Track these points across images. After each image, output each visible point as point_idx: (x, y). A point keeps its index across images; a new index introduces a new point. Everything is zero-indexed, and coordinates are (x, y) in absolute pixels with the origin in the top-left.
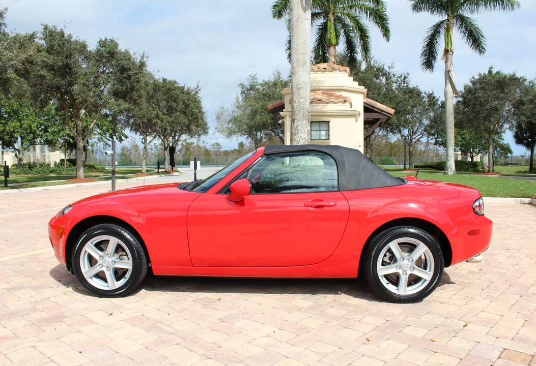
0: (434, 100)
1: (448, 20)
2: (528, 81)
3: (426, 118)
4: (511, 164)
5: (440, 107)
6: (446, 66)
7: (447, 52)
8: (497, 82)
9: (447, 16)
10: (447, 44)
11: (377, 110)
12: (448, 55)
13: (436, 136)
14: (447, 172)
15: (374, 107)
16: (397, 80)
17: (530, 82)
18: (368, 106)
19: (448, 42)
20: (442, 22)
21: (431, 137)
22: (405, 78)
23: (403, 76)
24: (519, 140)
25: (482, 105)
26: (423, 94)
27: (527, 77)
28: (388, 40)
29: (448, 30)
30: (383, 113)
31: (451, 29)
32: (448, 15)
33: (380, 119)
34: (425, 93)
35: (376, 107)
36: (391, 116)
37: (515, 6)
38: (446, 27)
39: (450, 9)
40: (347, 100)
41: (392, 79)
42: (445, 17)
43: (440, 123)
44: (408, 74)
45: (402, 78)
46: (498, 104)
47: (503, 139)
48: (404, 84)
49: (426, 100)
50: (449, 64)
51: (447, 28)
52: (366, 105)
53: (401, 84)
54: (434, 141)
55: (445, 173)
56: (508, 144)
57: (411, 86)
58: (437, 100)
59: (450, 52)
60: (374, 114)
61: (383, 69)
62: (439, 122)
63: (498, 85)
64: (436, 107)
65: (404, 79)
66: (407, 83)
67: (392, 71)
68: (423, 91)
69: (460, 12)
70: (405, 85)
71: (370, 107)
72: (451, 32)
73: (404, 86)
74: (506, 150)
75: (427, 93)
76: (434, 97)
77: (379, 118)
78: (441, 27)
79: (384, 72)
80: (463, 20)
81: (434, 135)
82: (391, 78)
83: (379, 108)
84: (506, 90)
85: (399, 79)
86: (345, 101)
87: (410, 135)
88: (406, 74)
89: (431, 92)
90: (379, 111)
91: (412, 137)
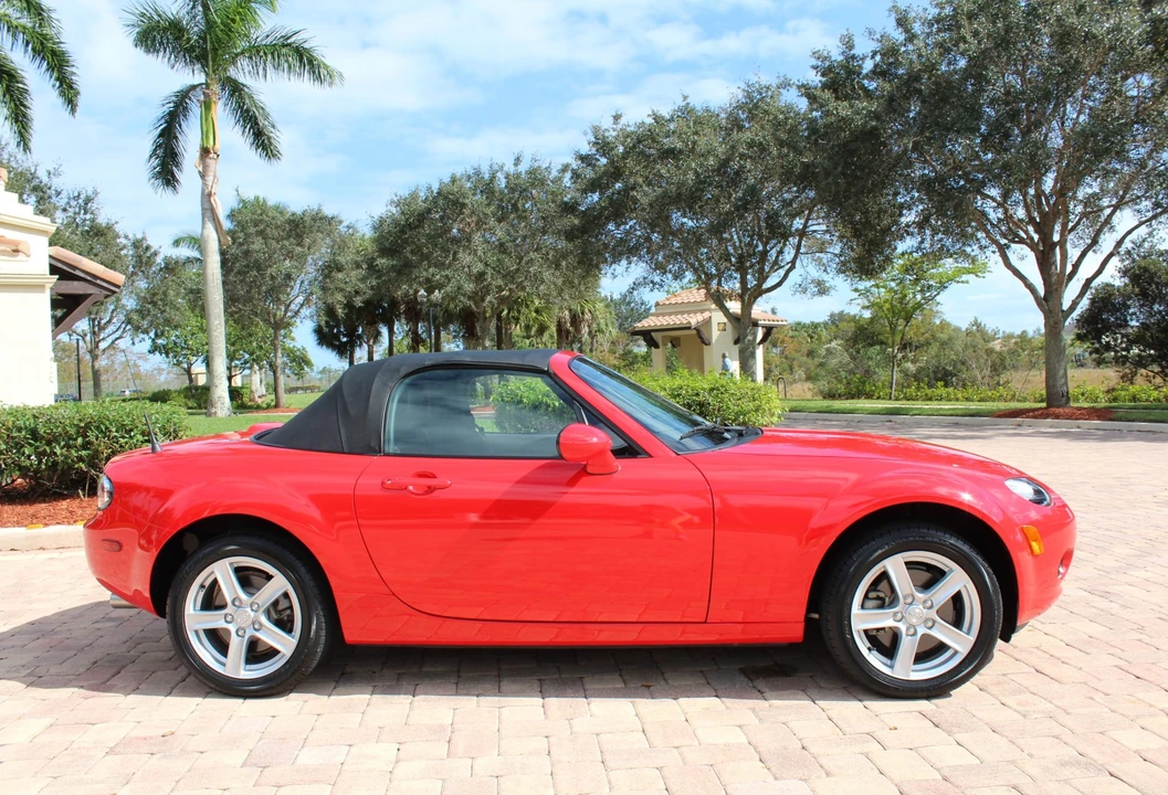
0: (148, 254)
1: (207, 85)
2: (345, 224)
3: (132, 292)
4: (302, 388)
5: (161, 269)
6: (205, 184)
7: (205, 152)
8: (290, 222)
9: (203, 75)
10: (205, 135)
11: (82, 275)
12: (208, 161)
13: (152, 335)
14: (213, 410)
15: (75, 268)
16: (68, 203)
17: (348, 227)
18: (60, 265)
19: (207, 131)
20: (194, 87)
21: (142, 336)
22: (88, 200)
23: (82, 196)
24: (325, 337)
25: (258, 267)
26: (123, 241)
27: (342, 217)
28: (73, 110)
29: (207, 106)
30: (98, 282)
31: (213, 105)
32: (207, 75)
33: (90, 295)
34: (126, 237)
35: (80, 267)
36: (116, 289)
37: (337, 80)
38: (202, 98)
39: (211, 63)
40: (20, 248)
41: (54, 199)
42: (200, 78)
43: (165, 305)
44: (96, 193)
45: (80, 201)
46: (292, 267)
47: (293, 339)
48: (85, 213)
49: (129, 252)
50: (210, 179)
51: (205, 102)
52: (55, 263)
53: (79, 213)
54: (147, 344)
55: (208, 415)
56: (304, 349)
57: (102, 220)
58: (155, 254)
59: (211, 156)
60: (76, 283)
61: (34, 176)
62: (160, 303)
63: (291, 230)
64: (154, 269)
65: (86, 204)
66: (92, 213)
67: (56, 183)
68: (121, 233)
69: (232, 72)
70: (88, 216)
71: (65, 268)
72: (213, 111)
73: (85, 220)
74: (300, 361)
75: (131, 236)
76: (148, 248)
77: (90, 292)
78: (190, 99)
79: (35, 182)
80: (235, 90)
81: (146, 332)
82: (50, 197)
83: (89, 270)
84: (307, 241)
85: (73, 203)
86: (17, 251)
87: (94, 333)
88: (90, 193)
89: (139, 236)
90: (89, 278)
91: (98, 336)
